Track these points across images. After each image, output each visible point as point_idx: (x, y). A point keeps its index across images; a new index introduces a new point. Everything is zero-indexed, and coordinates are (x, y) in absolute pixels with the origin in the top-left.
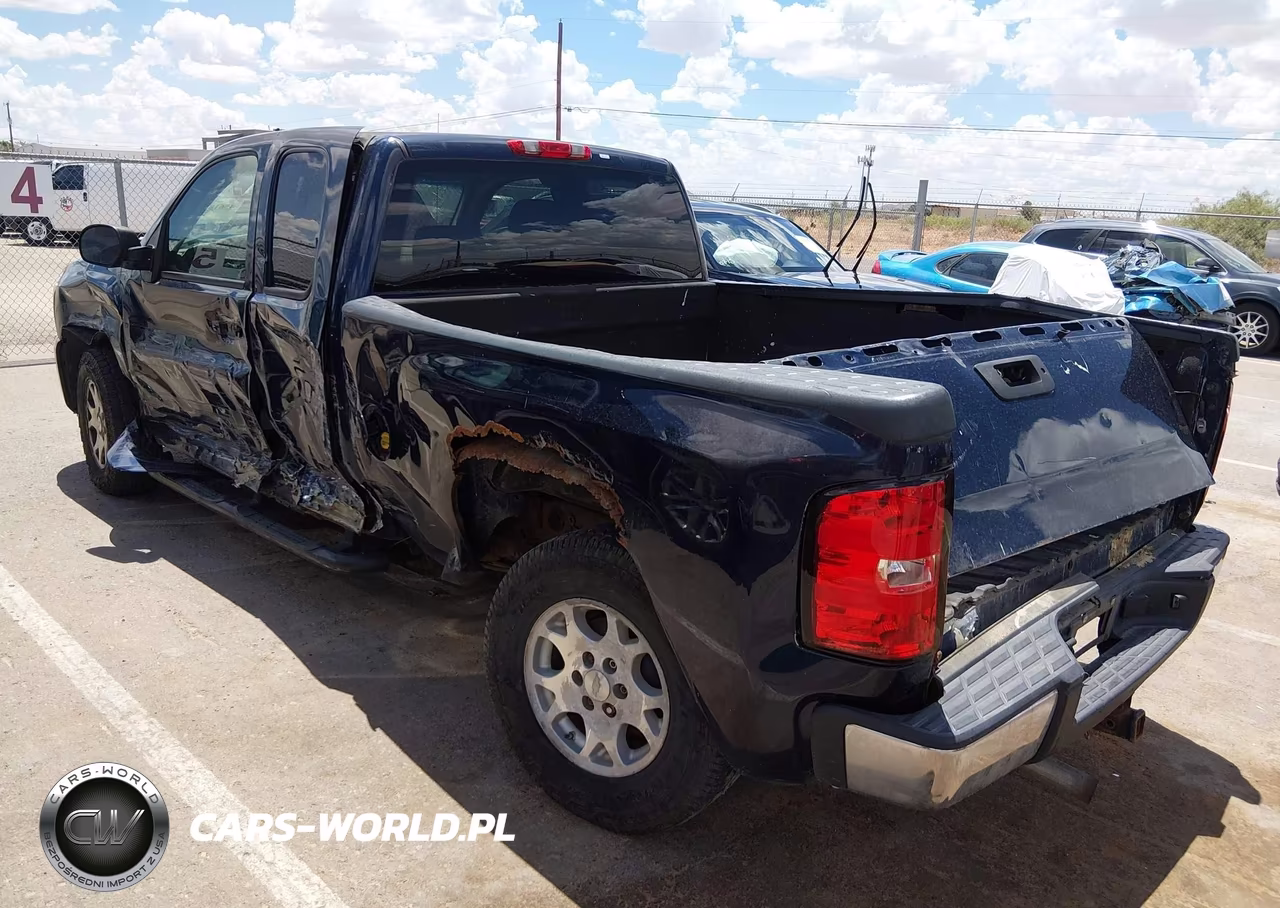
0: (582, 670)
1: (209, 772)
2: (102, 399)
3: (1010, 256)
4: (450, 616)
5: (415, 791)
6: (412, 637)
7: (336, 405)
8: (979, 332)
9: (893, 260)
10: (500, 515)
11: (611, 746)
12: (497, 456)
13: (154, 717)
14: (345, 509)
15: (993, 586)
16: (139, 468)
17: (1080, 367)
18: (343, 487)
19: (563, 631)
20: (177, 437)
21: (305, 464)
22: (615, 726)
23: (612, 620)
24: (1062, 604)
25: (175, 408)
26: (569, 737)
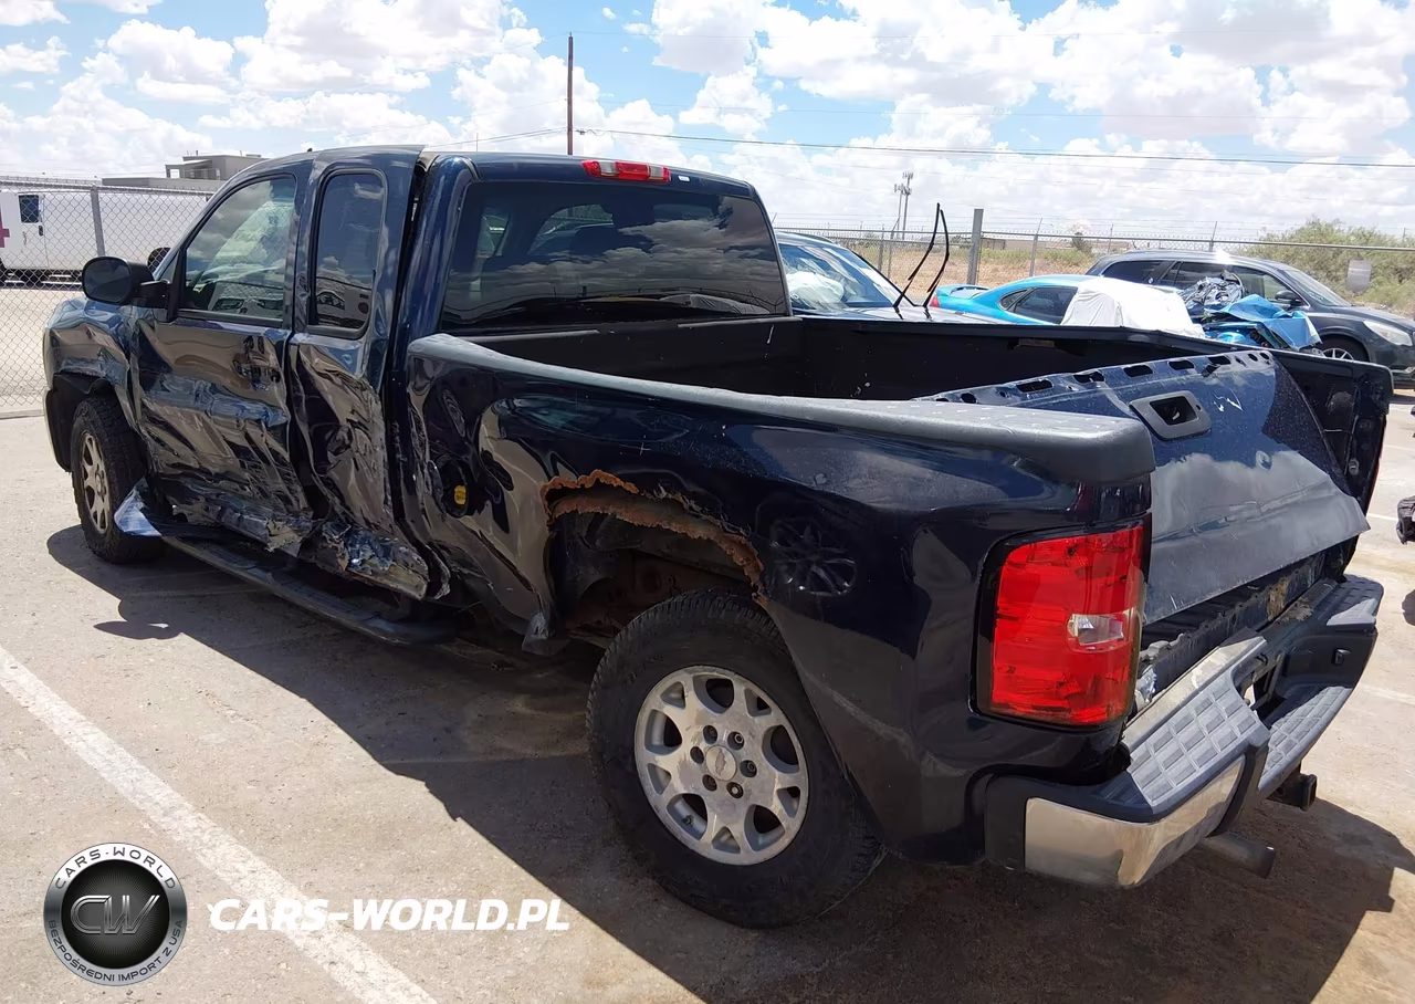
0: (703, 746)
1: (274, 873)
2: (104, 455)
3: (1081, 290)
4: (519, 691)
5: (511, 887)
6: (480, 716)
7: (399, 456)
8: (1129, 366)
9: (953, 295)
10: (592, 575)
11: (738, 830)
12: (603, 509)
13: (202, 812)
14: (402, 574)
15: (1166, 642)
16: (152, 532)
17: (1233, 404)
18: (401, 548)
19: (681, 702)
20: (195, 496)
21: (353, 523)
22: (743, 808)
23: (739, 689)
24: (1235, 661)
25: (194, 464)
26: (686, 822)
